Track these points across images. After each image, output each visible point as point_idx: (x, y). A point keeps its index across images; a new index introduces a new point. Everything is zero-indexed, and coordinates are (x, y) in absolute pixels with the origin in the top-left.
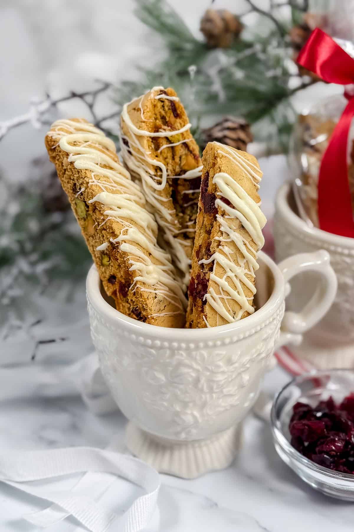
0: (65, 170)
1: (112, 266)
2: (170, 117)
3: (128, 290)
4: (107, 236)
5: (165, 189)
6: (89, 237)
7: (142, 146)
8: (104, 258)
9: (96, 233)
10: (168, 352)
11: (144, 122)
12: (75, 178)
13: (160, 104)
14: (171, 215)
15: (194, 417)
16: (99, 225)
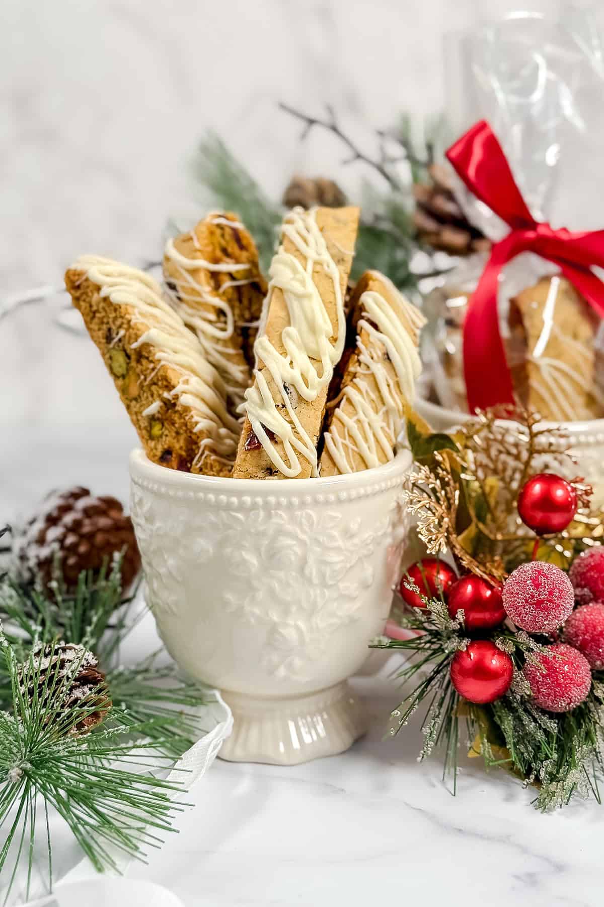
0: (94, 313)
1: (167, 436)
2: (233, 248)
3: (191, 465)
4: (158, 391)
5: (232, 339)
6: (131, 401)
7: (199, 283)
8: (154, 426)
9: (142, 392)
10: (262, 514)
11: (199, 251)
12: (111, 320)
13: (218, 232)
14: (242, 372)
15: (298, 629)
16: (145, 379)
